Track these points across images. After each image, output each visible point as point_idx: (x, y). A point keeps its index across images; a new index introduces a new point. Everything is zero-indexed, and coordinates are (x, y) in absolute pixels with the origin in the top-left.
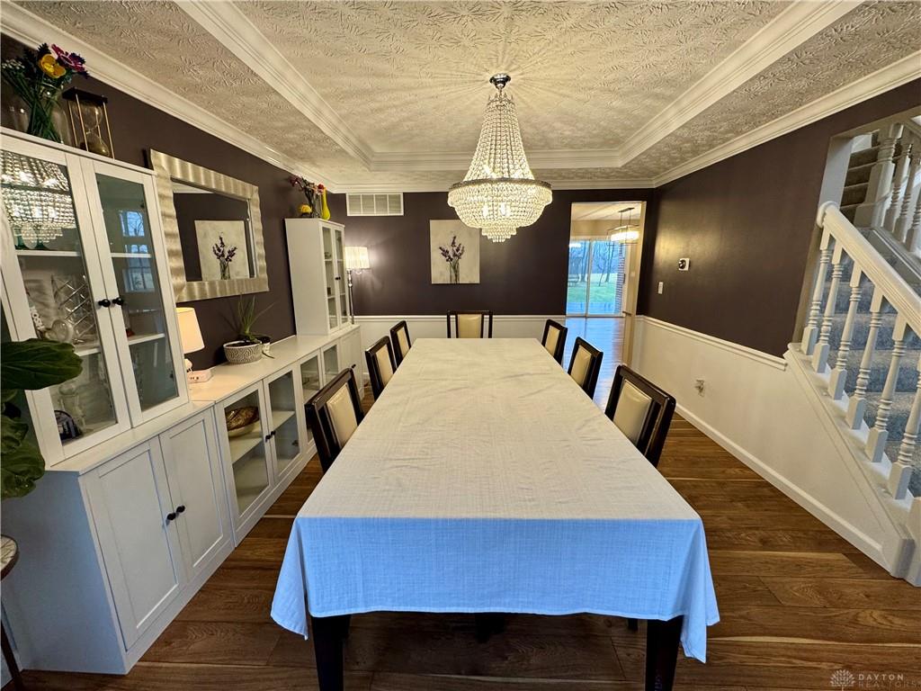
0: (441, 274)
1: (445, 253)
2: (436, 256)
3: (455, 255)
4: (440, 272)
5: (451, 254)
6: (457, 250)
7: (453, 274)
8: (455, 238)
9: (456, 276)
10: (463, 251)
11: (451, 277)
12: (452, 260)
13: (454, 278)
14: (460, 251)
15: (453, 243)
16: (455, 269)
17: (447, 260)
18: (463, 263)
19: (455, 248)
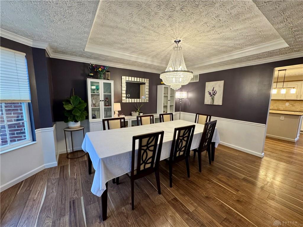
0: (208, 101)
1: (210, 93)
2: (207, 95)
3: (213, 94)
4: (208, 100)
5: (212, 94)
6: (214, 92)
7: (212, 101)
8: (214, 88)
9: (213, 102)
10: (216, 93)
11: (211, 102)
12: (212, 96)
13: (212, 102)
14: (215, 93)
15: (213, 90)
16: (213, 99)
17: (210, 96)
18: (216, 97)
19: (213, 92)
